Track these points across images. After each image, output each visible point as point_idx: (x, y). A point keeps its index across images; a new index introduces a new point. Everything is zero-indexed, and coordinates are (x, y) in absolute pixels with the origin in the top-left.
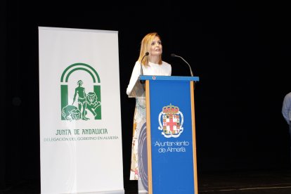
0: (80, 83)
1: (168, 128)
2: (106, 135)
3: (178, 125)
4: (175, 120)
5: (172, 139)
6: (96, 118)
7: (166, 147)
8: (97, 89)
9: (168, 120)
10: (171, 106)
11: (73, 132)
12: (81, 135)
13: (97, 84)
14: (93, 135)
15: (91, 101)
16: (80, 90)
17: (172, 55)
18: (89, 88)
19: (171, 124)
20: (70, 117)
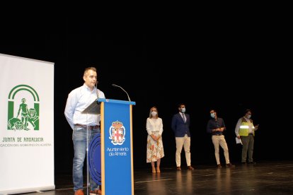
0: (24, 100)
3: (122, 135)
4: (120, 132)
5: (118, 146)
6: (35, 129)
7: (114, 152)
8: (37, 106)
9: (115, 132)
10: (117, 122)
11: (16, 139)
12: (23, 142)
13: (37, 102)
14: (32, 143)
15: (32, 115)
16: (23, 106)
17: (113, 85)
18: (30, 105)
20: (14, 127)
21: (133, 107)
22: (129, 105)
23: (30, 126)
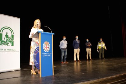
0: (7, 33)
1: (46, 49)
2: (15, 51)
3: (48, 48)
4: (48, 46)
5: (47, 52)
6: (12, 45)
7: (45, 55)
8: (13, 36)
9: (46, 46)
10: (47, 42)
11: (4, 49)
12: (7, 51)
13: (13, 34)
14: (10, 51)
15: (10, 39)
16: (7, 36)
17: (45, 26)
18: (10, 35)
19: (47, 47)
20: (3, 44)
21: (53, 35)
22: (51, 35)
23: (10, 44)
